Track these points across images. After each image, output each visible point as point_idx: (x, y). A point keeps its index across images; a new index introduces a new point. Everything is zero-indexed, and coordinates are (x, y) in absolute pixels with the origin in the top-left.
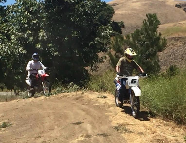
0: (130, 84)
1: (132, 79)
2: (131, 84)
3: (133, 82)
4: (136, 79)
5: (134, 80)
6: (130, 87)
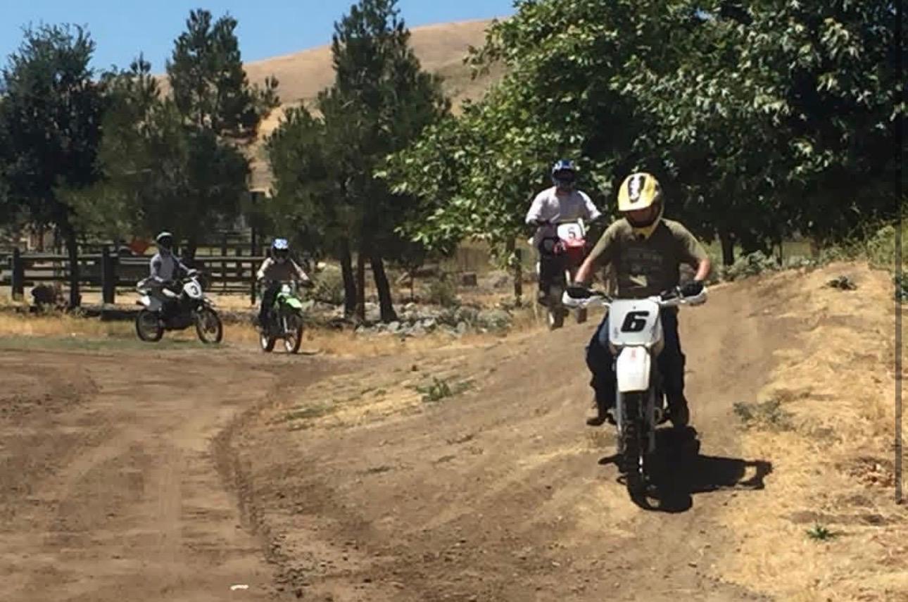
0: (616, 333)
1: (632, 310)
2: (622, 335)
3: (633, 325)
4: (646, 314)
5: (637, 317)
6: (616, 347)
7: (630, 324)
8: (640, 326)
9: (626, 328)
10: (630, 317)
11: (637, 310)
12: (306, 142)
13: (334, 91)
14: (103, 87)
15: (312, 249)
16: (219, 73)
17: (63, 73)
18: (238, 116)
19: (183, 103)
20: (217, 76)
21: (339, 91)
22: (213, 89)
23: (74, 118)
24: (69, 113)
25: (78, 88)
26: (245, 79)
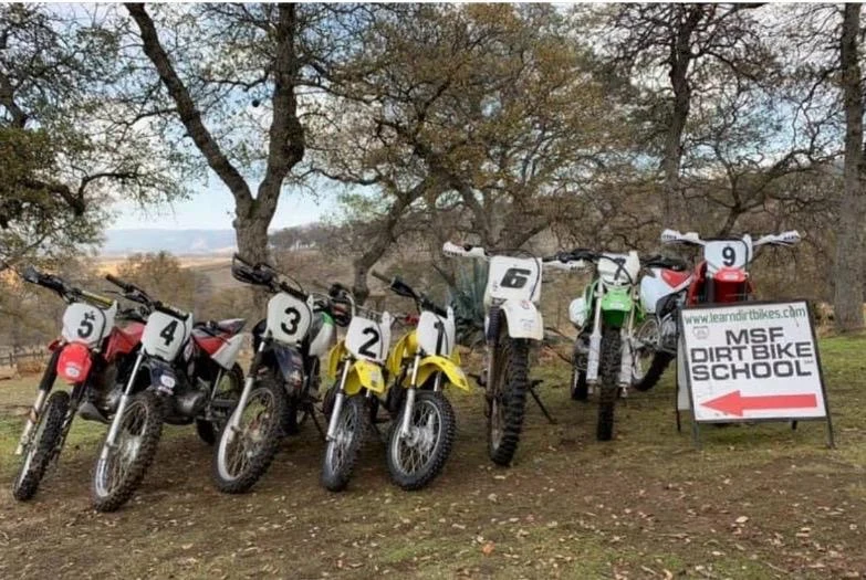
0: (495, 286)
1: (513, 267)
2: (502, 289)
3: (514, 282)
5: (518, 274)
7: (511, 280)
8: (521, 283)
9: (506, 283)
10: (511, 273)
11: (518, 268)
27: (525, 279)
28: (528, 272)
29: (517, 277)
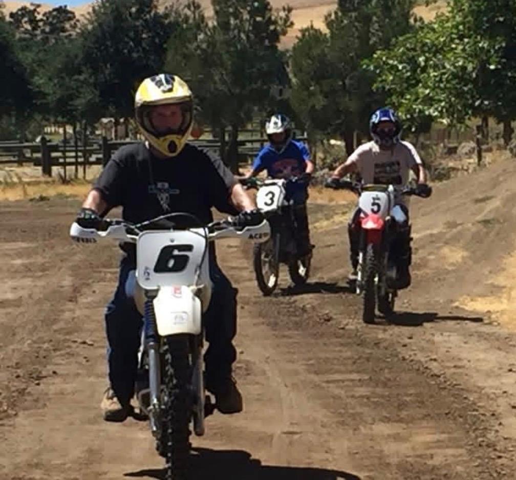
3: (171, 263)
5: (176, 252)
6: (147, 291)
7: (167, 261)
8: (181, 264)
9: (161, 267)
10: (167, 252)
11: (175, 243)
12: (316, 52)
13: (336, 13)
14: (166, 16)
15: (324, 129)
16: (250, 3)
17: (138, 7)
18: (264, 34)
19: (224, 26)
20: (249, 6)
21: (340, 14)
22: (246, 16)
23: (145, 38)
24: (141, 35)
25: (148, 16)
26: (269, 7)
27: (186, 258)
28: (189, 248)
29: (175, 257)
